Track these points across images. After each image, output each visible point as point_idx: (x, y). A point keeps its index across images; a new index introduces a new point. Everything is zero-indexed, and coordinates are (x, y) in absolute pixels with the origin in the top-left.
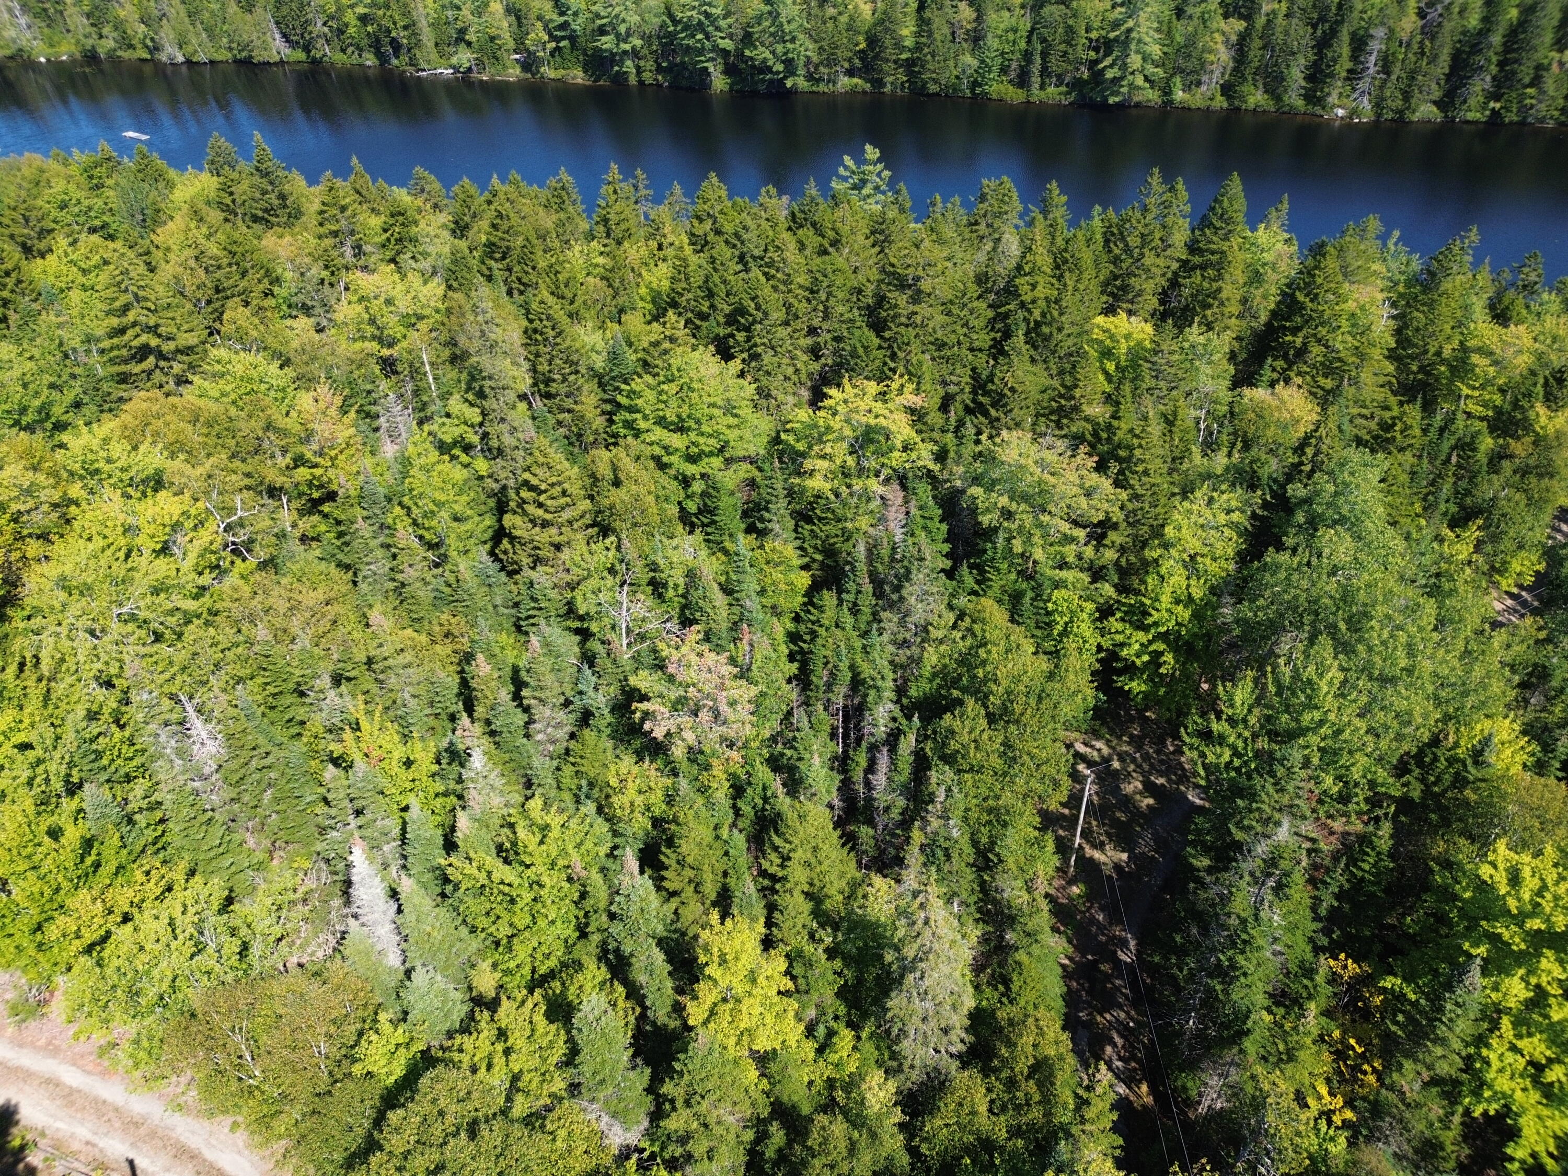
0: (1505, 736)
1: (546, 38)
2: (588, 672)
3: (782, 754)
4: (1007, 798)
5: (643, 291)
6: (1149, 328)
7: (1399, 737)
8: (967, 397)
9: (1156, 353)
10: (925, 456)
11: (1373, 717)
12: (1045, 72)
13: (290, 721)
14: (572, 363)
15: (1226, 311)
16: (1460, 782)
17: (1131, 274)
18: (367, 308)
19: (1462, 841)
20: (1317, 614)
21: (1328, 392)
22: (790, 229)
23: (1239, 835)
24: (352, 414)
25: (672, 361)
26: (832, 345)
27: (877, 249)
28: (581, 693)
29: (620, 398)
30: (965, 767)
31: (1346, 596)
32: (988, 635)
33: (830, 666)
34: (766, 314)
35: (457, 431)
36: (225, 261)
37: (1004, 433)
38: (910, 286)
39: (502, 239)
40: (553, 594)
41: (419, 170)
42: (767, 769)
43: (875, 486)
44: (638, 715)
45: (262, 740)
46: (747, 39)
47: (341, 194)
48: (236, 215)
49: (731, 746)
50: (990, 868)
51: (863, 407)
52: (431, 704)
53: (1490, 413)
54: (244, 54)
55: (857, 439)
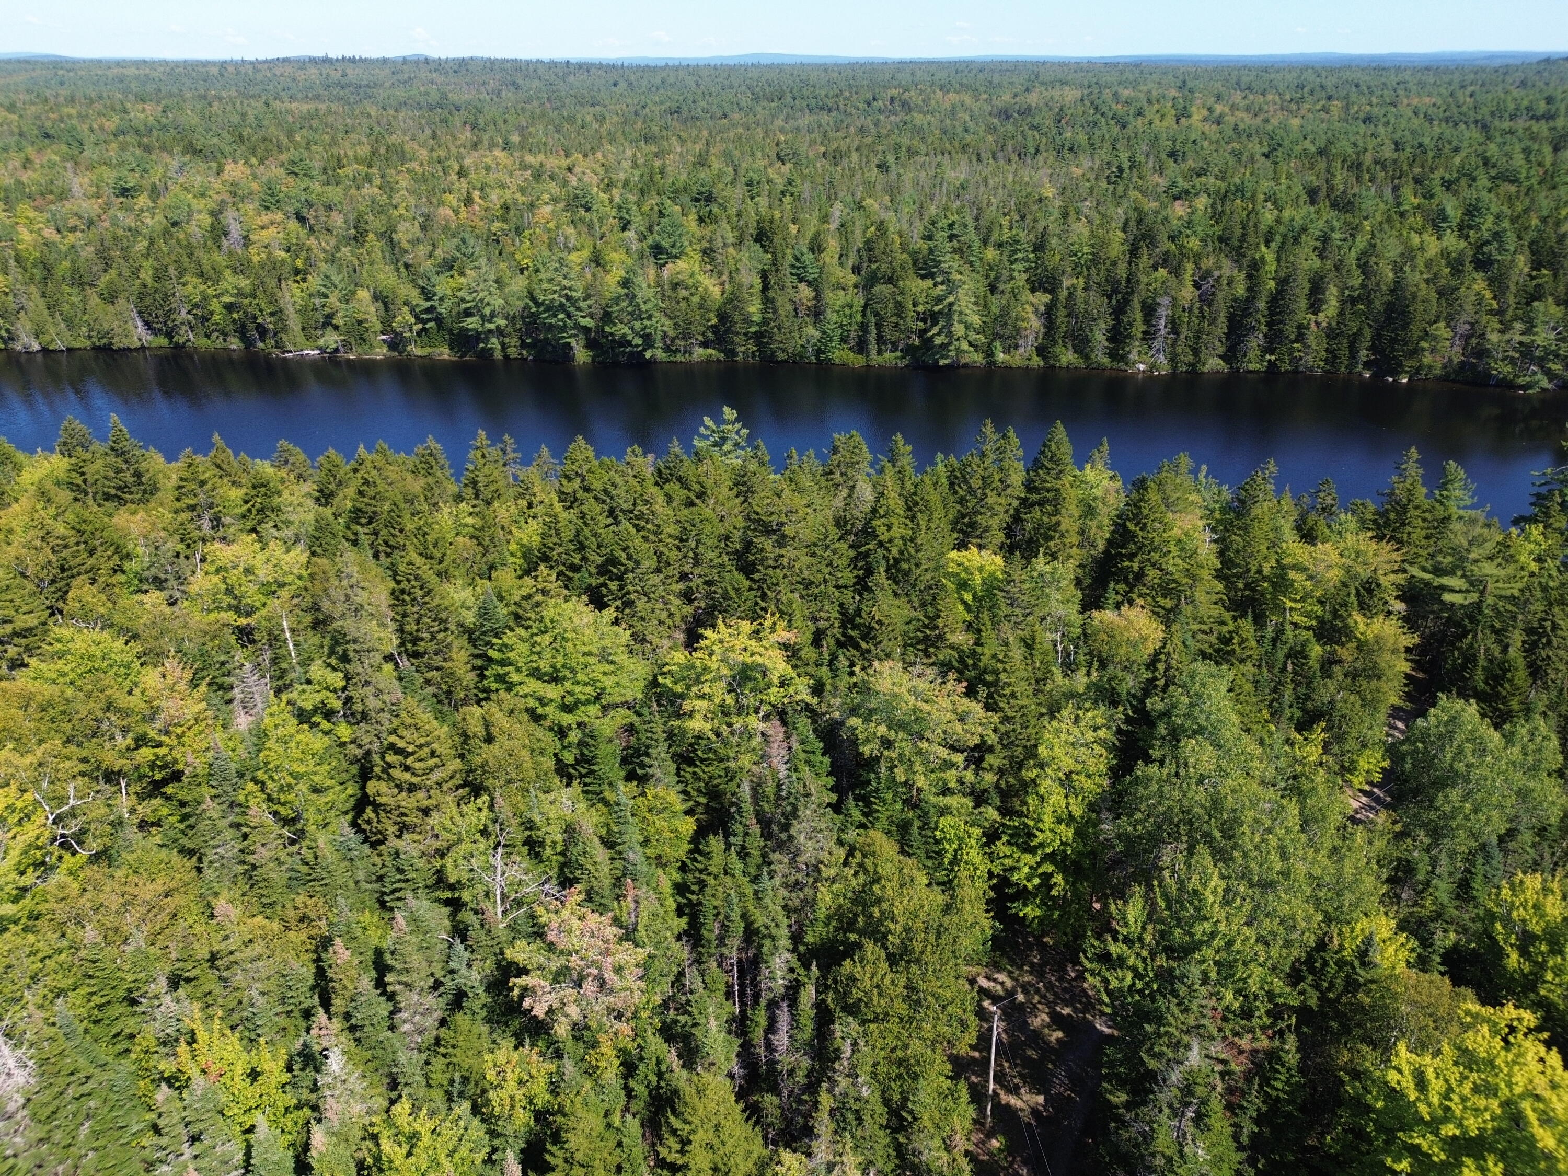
0: (1385, 934)
1: (413, 320)
2: (460, 947)
3: (675, 1022)
4: (916, 1046)
5: (514, 547)
6: (999, 560)
7: (1288, 944)
8: (837, 631)
9: (1009, 583)
10: (802, 690)
11: (1260, 923)
12: (880, 340)
13: (117, 1035)
14: (442, 621)
15: (1067, 541)
16: (1352, 985)
17: (976, 513)
18: (225, 578)
19: (1364, 1048)
20: (1191, 823)
21: (1169, 611)
22: (657, 484)
23: (1152, 1064)
24: (203, 688)
25: (544, 613)
26: (703, 589)
27: (741, 499)
28: (452, 972)
29: (491, 653)
30: (870, 1016)
31: (1216, 803)
32: (880, 870)
33: (721, 917)
34: (638, 563)
35: (318, 697)
36: (73, 540)
37: (876, 664)
38: (774, 532)
39: (368, 505)
40: (421, 863)
41: (283, 443)
42: (660, 1040)
43: (755, 723)
44: (516, 992)
45: (82, 1062)
46: (607, 317)
47: (201, 469)
48: (87, 494)
49: (619, 1017)
50: (904, 1129)
51: (739, 645)
52: (283, 1001)
53: (1314, 623)
54: (104, 341)
55: (734, 677)
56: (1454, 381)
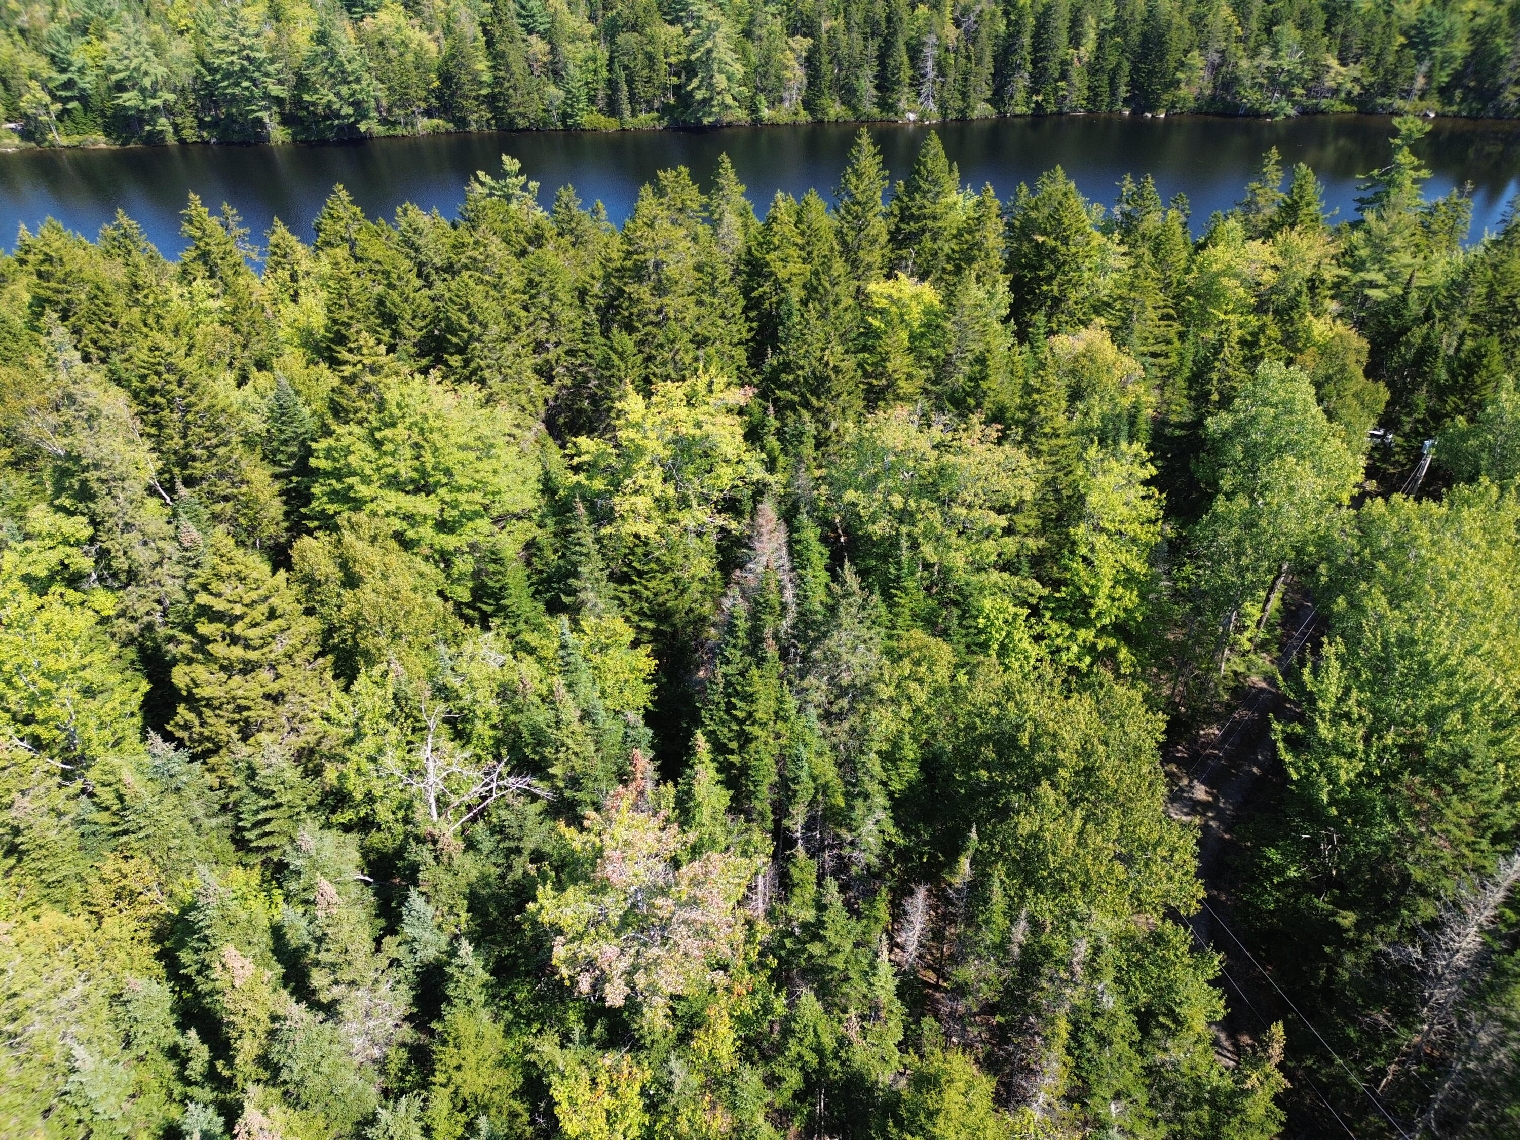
1: (47, 99)
2: (419, 903)
9: (952, 313)
12: (633, 98)
14: (219, 430)
25: (383, 398)
26: (564, 362)
35: (53, 557)
40: (296, 777)
46: (302, 83)
55: (674, 459)
56: (1206, 113)
